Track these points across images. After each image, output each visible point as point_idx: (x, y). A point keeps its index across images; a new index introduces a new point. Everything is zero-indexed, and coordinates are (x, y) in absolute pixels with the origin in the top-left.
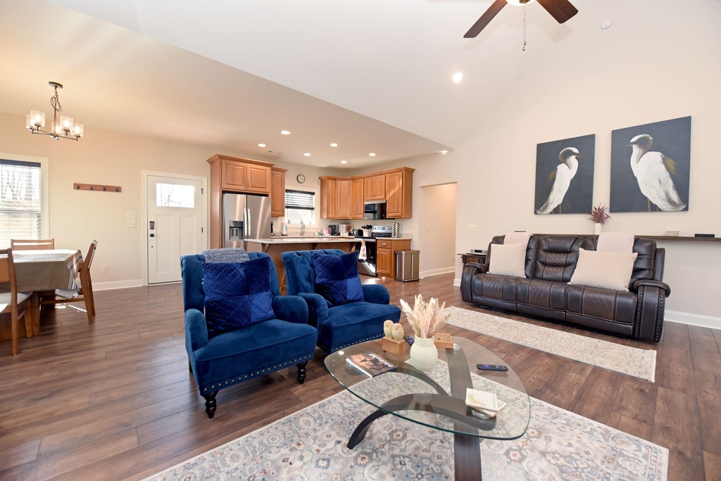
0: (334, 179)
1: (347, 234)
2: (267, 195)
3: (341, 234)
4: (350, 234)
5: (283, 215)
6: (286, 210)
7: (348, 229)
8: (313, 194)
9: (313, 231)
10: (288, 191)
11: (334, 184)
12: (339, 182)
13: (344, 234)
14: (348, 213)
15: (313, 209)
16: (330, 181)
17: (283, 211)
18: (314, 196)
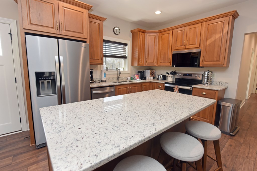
0: (144, 32)
1: (152, 78)
2: (85, 42)
3: (147, 78)
4: (154, 78)
5: (102, 64)
6: (104, 58)
7: (152, 74)
8: (126, 45)
9: (126, 76)
10: (106, 41)
11: (143, 36)
12: (148, 35)
13: (150, 78)
14: (155, 61)
15: (125, 58)
16: (140, 33)
17: (102, 60)
18: (127, 47)
